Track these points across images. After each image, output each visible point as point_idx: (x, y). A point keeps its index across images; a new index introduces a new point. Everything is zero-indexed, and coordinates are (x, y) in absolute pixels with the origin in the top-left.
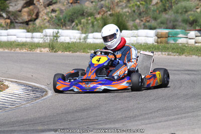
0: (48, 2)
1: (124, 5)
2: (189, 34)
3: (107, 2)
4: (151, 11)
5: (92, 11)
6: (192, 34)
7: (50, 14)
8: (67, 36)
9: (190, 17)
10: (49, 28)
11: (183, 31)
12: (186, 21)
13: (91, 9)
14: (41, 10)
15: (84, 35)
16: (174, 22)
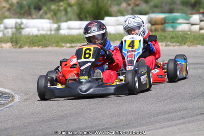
2: (191, 19)
6: (196, 18)
7: (10, 0)
8: (34, 27)
10: (10, 18)
11: (184, 15)
15: (55, 26)
16: (171, 4)
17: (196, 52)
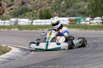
0: (9, 5)
1: (47, 5)
2: (86, 19)
3: (39, 4)
4: (61, 8)
5: (31, 9)
6: (88, 19)
7: (10, 11)
8: (22, 22)
9: (82, 10)
12: (80, 13)
13: (31, 8)
14: (5, 9)
15: (31, 21)
16: (74, 13)
17: (94, 33)
